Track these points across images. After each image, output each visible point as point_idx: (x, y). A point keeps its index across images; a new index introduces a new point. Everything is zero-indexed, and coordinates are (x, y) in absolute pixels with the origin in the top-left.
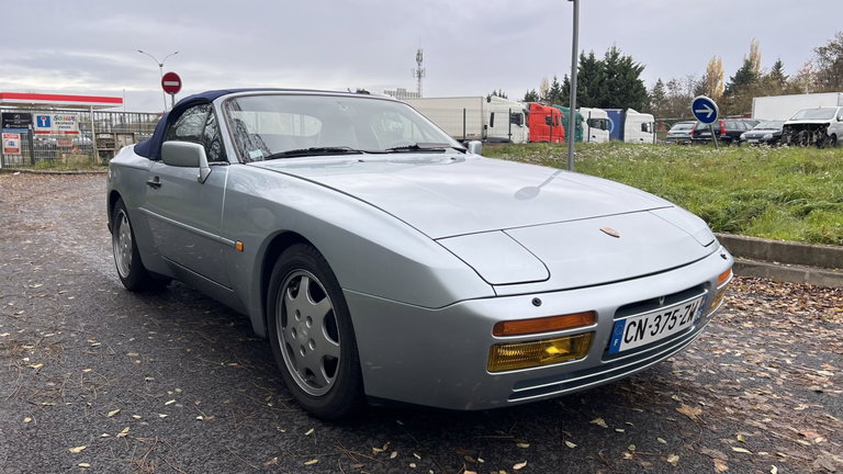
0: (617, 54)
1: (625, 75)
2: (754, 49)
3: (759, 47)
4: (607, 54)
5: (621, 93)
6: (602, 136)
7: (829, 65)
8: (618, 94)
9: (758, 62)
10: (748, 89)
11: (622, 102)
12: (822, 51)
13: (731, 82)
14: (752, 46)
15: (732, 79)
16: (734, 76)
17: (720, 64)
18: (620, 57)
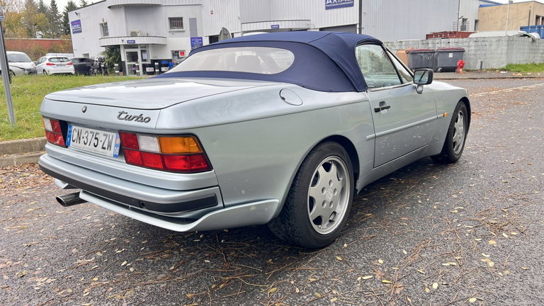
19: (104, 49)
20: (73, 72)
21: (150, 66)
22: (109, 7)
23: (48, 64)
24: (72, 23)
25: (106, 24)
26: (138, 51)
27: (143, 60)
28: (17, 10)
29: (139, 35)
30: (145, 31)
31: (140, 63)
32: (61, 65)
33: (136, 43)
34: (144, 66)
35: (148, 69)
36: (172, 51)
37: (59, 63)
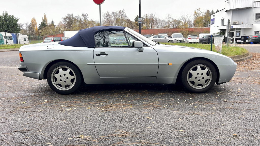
0: (7, 14)
1: (12, 21)
2: (45, 16)
3: (46, 16)
4: (3, 13)
5: (12, 27)
6: (11, 42)
7: (66, 23)
8: (10, 28)
9: (47, 20)
10: (45, 28)
11: (13, 30)
12: (65, 19)
13: (40, 26)
14: (44, 15)
15: (40, 25)
16: (40, 24)
17: (35, 20)
18: (8, 15)
19: (219, 31)
20: (198, 42)
21: (239, 39)
22: (226, 11)
23: (189, 38)
24: (212, 20)
25: (224, 19)
26: (235, 32)
27: (236, 36)
28: (201, 15)
29: (237, 23)
30: (241, 21)
31: (234, 37)
32: (194, 39)
33: (234, 28)
34: (236, 39)
35: (238, 41)
36: (255, 31)
37: (193, 38)
